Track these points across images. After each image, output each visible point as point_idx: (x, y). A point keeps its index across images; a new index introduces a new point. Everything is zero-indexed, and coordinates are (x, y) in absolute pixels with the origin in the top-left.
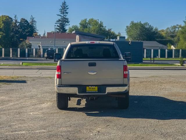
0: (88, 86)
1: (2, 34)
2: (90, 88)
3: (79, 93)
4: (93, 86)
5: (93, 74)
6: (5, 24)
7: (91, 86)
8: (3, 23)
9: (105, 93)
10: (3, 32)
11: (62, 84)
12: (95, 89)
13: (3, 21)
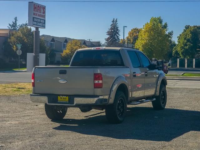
0: (60, 95)
1: (189, 45)
2: (61, 98)
3: (48, 103)
4: (64, 95)
5: (63, 82)
6: (193, 34)
7: (63, 95)
8: (191, 33)
9: (73, 104)
10: (190, 42)
11: (36, 92)
12: (66, 99)
13: (190, 31)
